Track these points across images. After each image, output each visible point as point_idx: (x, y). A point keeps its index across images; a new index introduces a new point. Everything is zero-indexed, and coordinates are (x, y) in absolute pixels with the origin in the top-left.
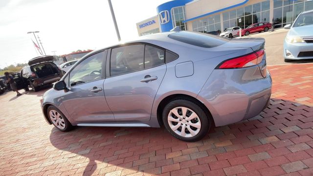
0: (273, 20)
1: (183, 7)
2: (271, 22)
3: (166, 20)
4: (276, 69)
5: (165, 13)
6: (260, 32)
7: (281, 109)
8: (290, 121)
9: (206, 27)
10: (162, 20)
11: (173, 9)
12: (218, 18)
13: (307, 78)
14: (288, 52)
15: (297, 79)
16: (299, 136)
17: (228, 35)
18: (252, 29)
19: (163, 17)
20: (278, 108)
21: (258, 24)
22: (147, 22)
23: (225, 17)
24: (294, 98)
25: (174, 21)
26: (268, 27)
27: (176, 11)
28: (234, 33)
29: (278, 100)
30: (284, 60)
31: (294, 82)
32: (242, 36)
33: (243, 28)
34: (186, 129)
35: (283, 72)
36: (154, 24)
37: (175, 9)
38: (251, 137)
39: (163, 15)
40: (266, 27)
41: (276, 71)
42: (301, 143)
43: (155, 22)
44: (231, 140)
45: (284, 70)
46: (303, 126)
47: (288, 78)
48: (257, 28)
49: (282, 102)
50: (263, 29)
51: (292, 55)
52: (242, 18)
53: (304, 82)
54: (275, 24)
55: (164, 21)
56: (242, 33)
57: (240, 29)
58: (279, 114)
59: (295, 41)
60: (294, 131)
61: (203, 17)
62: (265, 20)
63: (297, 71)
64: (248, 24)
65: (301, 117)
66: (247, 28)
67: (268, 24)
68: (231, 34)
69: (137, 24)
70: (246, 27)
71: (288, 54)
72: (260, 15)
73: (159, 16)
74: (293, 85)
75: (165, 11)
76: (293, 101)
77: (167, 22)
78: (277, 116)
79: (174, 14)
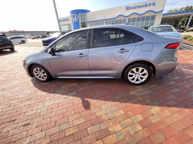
1: (85, 14)
3: (76, 20)
5: (75, 16)
11: (79, 14)
16: (183, 81)
19: (74, 18)
25: (80, 21)
37: (81, 15)
39: (74, 16)
42: (186, 84)
43: (69, 20)
55: (75, 20)
60: (179, 78)
61: (96, 22)
73: (71, 17)
75: (75, 15)
79: (80, 17)
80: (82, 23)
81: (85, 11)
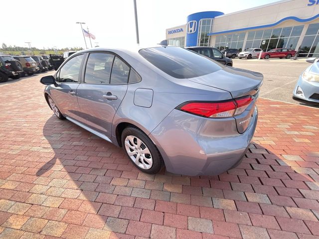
0: (299, 48)
1: (211, 19)
2: (297, 50)
3: (193, 30)
4: (278, 106)
5: (194, 23)
6: (281, 58)
7: (259, 163)
8: (262, 184)
9: (227, 44)
10: (190, 29)
11: (201, 20)
12: (243, 36)
13: (310, 129)
14: (300, 89)
15: (297, 127)
16: (263, 214)
17: (247, 55)
18: (274, 53)
19: (191, 27)
20: (257, 160)
21: (282, 50)
22: (175, 29)
23: (250, 36)
24: (282, 152)
25: (200, 33)
26: (291, 54)
27: (204, 23)
28: (254, 54)
29: (262, 148)
30: (292, 97)
31: (292, 129)
32: (261, 58)
33: (265, 51)
34: (140, 159)
35: (284, 113)
36: (181, 32)
37: (203, 21)
38: (206, 190)
39: (191, 25)
40: (289, 55)
41: (277, 108)
42: (261, 227)
43: (182, 31)
44: (183, 185)
45: (288, 110)
46: (275, 198)
47: (286, 121)
48: (280, 53)
49: (265, 153)
50: (285, 56)
51: (303, 94)
52: (267, 41)
53: (304, 133)
54: (300, 52)
55: (191, 31)
56: (262, 56)
57: (261, 52)
58: (253, 169)
59: (313, 79)
60: (261, 202)
62: (291, 46)
63: (302, 115)
64: (271, 47)
65: (278, 184)
66: (269, 52)
67: (294, 51)
68: (251, 55)
69: (167, 30)
70: (268, 50)
71: (298, 92)
72: (288, 40)
73: (187, 26)
74: (288, 133)
75: (194, 21)
76: (279, 156)
77: (193, 32)
78: (250, 171)
79: (201, 26)
80: (202, 36)
81: (212, 15)
